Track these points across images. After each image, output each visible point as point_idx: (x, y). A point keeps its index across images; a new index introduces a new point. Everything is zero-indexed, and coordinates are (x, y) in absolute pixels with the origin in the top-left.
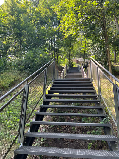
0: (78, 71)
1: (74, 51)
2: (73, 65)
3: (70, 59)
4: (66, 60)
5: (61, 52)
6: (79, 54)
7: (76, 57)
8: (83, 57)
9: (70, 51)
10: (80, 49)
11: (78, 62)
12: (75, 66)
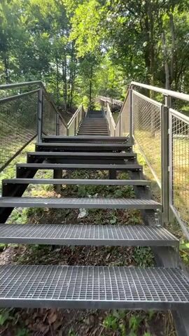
0: (102, 117)
1: (96, 86)
2: (94, 107)
3: (90, 98)
4: (85, 98)
5: (77, 86)
6: (104, 91)
7: (100, 94)
8: (110, 97)
9: (91, 85)
10: (106, 83)
11: (103, 103)
12: (97, 109)
